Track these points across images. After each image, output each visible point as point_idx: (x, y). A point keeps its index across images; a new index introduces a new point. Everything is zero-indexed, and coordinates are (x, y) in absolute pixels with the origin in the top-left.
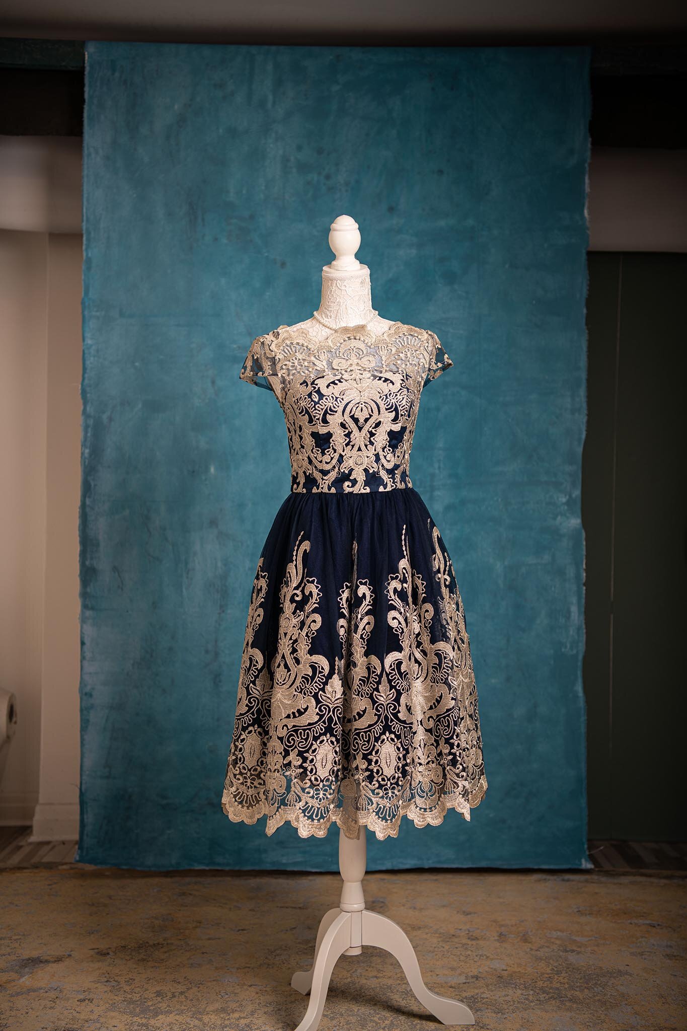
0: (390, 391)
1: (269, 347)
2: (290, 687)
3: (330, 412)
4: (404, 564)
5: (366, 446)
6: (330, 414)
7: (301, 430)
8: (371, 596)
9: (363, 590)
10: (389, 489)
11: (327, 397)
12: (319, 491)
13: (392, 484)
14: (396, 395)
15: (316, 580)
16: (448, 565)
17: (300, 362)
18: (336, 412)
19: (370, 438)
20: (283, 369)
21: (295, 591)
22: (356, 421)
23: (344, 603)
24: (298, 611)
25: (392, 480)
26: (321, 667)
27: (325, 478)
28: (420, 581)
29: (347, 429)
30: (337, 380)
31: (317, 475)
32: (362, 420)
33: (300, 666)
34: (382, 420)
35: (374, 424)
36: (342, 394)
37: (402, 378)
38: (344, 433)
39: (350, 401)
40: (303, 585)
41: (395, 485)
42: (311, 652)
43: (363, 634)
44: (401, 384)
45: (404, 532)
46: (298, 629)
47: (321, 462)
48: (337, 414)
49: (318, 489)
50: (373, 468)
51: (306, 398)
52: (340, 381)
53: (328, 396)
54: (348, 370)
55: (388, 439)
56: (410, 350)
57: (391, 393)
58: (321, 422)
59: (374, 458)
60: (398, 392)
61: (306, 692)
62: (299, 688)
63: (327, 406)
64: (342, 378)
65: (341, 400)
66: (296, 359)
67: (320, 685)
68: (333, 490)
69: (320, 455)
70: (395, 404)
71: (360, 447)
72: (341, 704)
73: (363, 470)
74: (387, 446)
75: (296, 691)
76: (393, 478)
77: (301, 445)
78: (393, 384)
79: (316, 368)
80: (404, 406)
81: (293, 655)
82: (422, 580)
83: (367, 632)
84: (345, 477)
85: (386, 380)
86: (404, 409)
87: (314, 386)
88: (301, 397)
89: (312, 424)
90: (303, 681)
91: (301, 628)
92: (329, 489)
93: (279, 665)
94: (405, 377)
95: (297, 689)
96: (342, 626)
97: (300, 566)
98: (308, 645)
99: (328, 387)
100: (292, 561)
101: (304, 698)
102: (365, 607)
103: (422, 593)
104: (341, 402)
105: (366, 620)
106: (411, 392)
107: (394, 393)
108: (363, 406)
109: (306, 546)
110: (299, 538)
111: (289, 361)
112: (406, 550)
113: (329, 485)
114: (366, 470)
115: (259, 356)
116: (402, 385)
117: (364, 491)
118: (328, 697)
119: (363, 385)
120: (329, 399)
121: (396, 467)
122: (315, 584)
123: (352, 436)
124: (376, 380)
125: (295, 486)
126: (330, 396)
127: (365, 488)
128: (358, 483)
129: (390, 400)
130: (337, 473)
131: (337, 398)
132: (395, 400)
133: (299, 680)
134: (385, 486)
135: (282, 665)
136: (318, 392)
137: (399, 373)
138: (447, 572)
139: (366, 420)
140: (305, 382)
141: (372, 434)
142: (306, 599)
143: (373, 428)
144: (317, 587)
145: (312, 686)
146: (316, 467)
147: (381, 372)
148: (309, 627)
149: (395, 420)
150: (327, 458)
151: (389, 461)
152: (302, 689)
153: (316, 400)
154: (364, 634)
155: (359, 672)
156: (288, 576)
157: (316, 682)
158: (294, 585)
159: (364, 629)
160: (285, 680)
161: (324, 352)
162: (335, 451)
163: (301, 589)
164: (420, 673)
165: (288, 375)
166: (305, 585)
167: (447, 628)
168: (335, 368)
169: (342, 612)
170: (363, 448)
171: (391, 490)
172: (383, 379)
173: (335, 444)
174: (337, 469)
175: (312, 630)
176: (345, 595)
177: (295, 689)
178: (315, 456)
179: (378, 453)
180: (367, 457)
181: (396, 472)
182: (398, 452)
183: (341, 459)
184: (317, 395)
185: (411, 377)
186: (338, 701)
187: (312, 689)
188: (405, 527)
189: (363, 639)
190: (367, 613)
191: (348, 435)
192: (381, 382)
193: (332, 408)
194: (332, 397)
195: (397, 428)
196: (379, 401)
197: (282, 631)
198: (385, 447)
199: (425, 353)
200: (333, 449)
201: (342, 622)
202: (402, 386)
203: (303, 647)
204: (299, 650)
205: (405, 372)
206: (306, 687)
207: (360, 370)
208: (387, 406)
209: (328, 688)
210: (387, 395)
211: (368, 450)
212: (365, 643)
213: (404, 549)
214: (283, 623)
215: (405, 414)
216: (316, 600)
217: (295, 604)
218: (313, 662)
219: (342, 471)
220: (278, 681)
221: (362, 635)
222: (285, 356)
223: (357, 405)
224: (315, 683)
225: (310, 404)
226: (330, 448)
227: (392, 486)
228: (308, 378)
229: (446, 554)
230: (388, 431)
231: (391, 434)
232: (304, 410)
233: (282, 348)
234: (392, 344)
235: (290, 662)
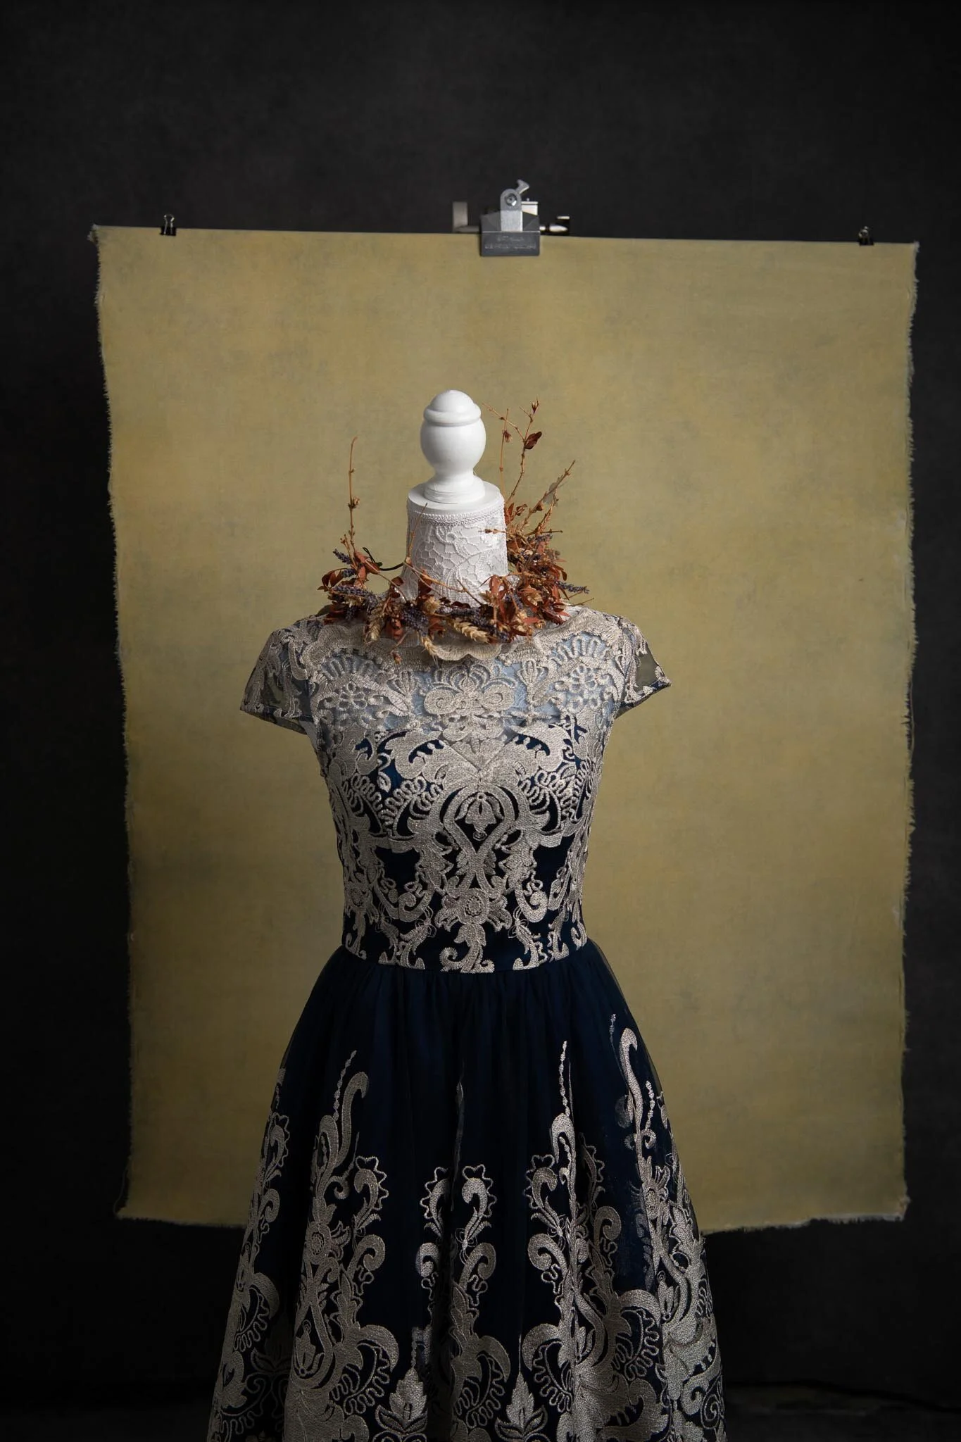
0: (540, 769)
1: (299, 655)
2: (322, 1385)
3: (415, 814)
4: (562, 1124)
5: (489, 877)
6: (415, 818)
7: (356, 840)
8: (490, 1200)
9: (475, 1187)
10: (533, 964)
11: (410, 782)
12: (392, 962)
13: (541, 954)
14: (553, 778)
15: (378, 1161)
16: (653, 1104)
17: (360, 696)
18: (427, 813)
19: (497, 863)
20: (324, 708)
21: (335, 1179)
22: (469, 829)
23: (433, 1211)
24: (340, 1223)
25: (541, 945)
26: (381, 1352)
27: (406, 937)
28: (593, 1160)
29: (450, 844)
30: (432, 742)
31: (391, 933)
32: (480, 830)
33: (340, 1345)
34: (522, 828)
35: (506, 836)
36: (440, 774)
37: (568, 738)
38: (444, 854)
39: (458, 791)
40: (352, 1165)
41: (548, 954)
42: (364, 1318)
43: (473, 1282)
44: (564, 751)
45: (563, 1057)
46: (339, 1262)
47: (396, 905)
48: (429, 817)
49: (390, 958)
50: (501, 921)
51: (365, 781)
52: (439, 746)
53: (412, 780)
54: (457, 717)
55: (535, 864)
56: (585, 668)
57: (542, 775)
58: (396, 832)
59: (503, 903)
60: (557, 771)
61: (351, 1405)
62: (338, 1393)
63: (409, 801)
64: (442, 737)
65: (439, 790)
66: (351, 686)
67: (380, 1392)
68: (420, 964)
69: (394, 892)
70: (551, 798)
71: (475, 878)
72: (423, 1429)
73: (482, 925)
74: (532, 877)
75: (331, 1398)
76: (544, 940)
77: (357, 864)
78: (548, 752)
79: (390, 709)
80: (569, 799)
81: (329, 1315)
82: (596, 1157)
83: (481, 1280)
84: (443, 938)
85: (534, 742)
86: (568, 806)
87: (384, 755)
88: (356, 778)
89: (378, 834)
90: (345, 1378)
91: (346, 1261)
92: (412, 959)
93: (300, 1333)
94: (572, 732)
95: (333, 1395)
96: (427, 1259)
97: (347, 1125)
98: (358, 1302)
99: (411, 760)
100: (331, 1112)
101: (346, 1416)
102: (475, 1225)
103: (598, 1184)
104: (438, 793)
105: (478, 1253)
106: (584, 767)
107: (549, 773)
108: (483, 800)
109: (360, 1082)
110: (348, 1064)
111: (337, 691)
112: (567, 1095)
113: (411, 953)
114: (487, 927)
115: (277, 674)
116: (567, 754)
117: (482, 970)
118: (395, 1418)
119: (486, 756)
120: (412, 787)
121: (551, 916)
122: (375, 1169)
123: (459, 858)
124: (513, 743)
125: (349, 937)
126: (416, 781)
127: (484, 963)
128: (471, 950)
129: (541, 789)
130: (428, 929)
131: (429, 784)
132: (551, 789)
133: (337, 1375)
134: (526, 962)
135: (307, 1334)
136: (391, 770)
137: (561, 726)
138: (649, 1122)
139: (490, 829)
140: (365, 743)
141: (501, 855)
142: (357, 1200)
143: (503, 844)
144: (379, 1177)
145: (364, 1392)
146: (386, 913)
147: (523, 723)
148: (360, 1262)
149: (550, 828)
150: (408, 899)
151: (534, 907)
152: (343, 1397)
153: (387, 788)
154: (476, 1283)
155: (465, 1366)
156: (324, 1142)
157: (371, 1385)
158: (335, 1162)
159: (475, 1271)
160: (310, 1368)
161: (409, 673)
162: (425, 886)
163: (346, 1174)
164: (590, 1345)
165: (334, 723)
166: (355, 1170)
167: (644, 1244)
168: (429, 711)
169: (429, 1229)
170: (482, 880)
171: (538, 965)
172: (527, 741)
173: (424, 873)
174: (427, 923)
175: (366, 1271)
176: (437, 1192)
177: (330, 1393)
178: (387, 891)
179: (513, 893)
180: (491, 900)
181: (550, 926)
182: (555, 887)
183: (436, 903)
184: (389, 779)
185: (585, 731)
186: (414, 1427)
187: (361, 1398)
188: (565, 1046)
189: (473, 1294)
190: (482, 1237)
191: (452, 857)
192: (523, 747)
193: (421, 807)
194: (420, 782)
195: (552, 842)
196: (517, 791)
197: (308, 1258)
198: (529, 880)
199: (614, 672)
200: (421, 882)
201: (427, 1249)
202: (565, 758)
203: (348, 1304)
204: (340, 1309)
205: (572, 721)
206: (350, 1393)
207: (480, 716)
208: (533, 801)
209: (396, 1398)
210: (533, 778)
211: (493, 887)
212: (475, 1302)
213: (563, 1093)
214: (311, 1243)
215: (571, 814)
216: (377, 1205)
217: (334, 1207)
218: (366, 1341)
219: (440, 925)
220: (298, 1365)
221: (470, 1285)
222: (330, 681)
223: (471, 800)
224: (368, 1387)
225: (374, 797)
226: (414, 880)
227: (541, 958)
228: (372, 734)
229: (648, 1085)
230: (535, 846)
231: (540, 853)
232: (362, 804)
233: (324, 660)
234: (548, 656)
235: (323, 1333)
